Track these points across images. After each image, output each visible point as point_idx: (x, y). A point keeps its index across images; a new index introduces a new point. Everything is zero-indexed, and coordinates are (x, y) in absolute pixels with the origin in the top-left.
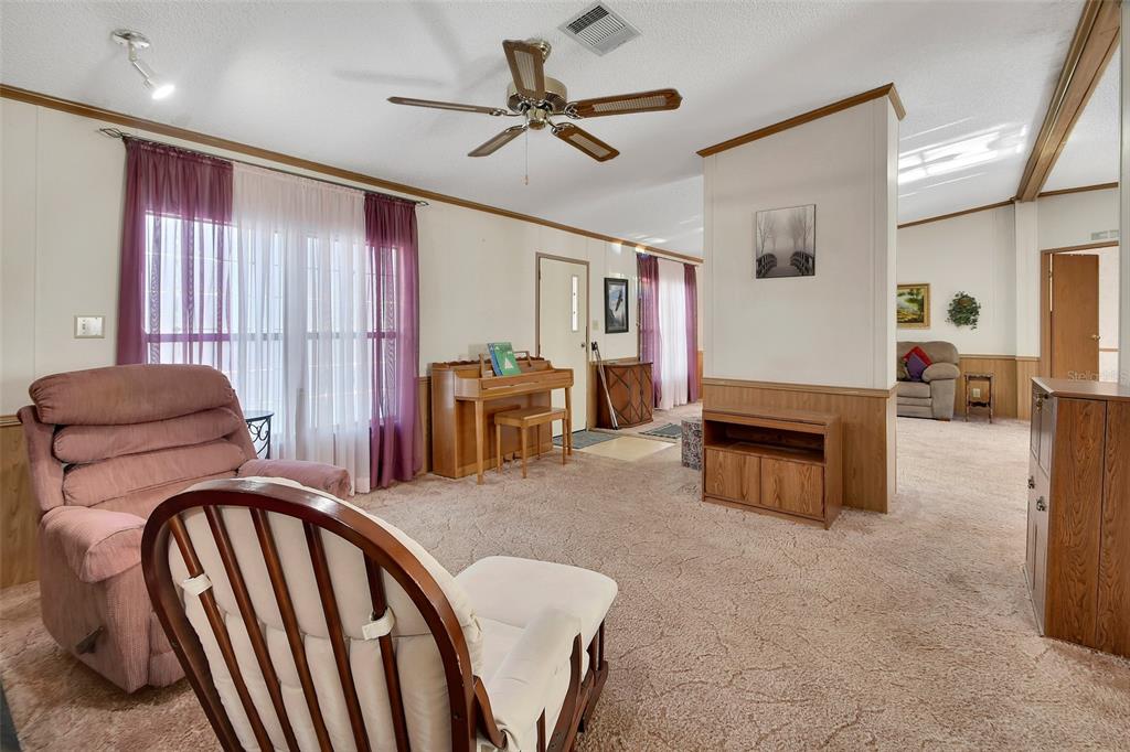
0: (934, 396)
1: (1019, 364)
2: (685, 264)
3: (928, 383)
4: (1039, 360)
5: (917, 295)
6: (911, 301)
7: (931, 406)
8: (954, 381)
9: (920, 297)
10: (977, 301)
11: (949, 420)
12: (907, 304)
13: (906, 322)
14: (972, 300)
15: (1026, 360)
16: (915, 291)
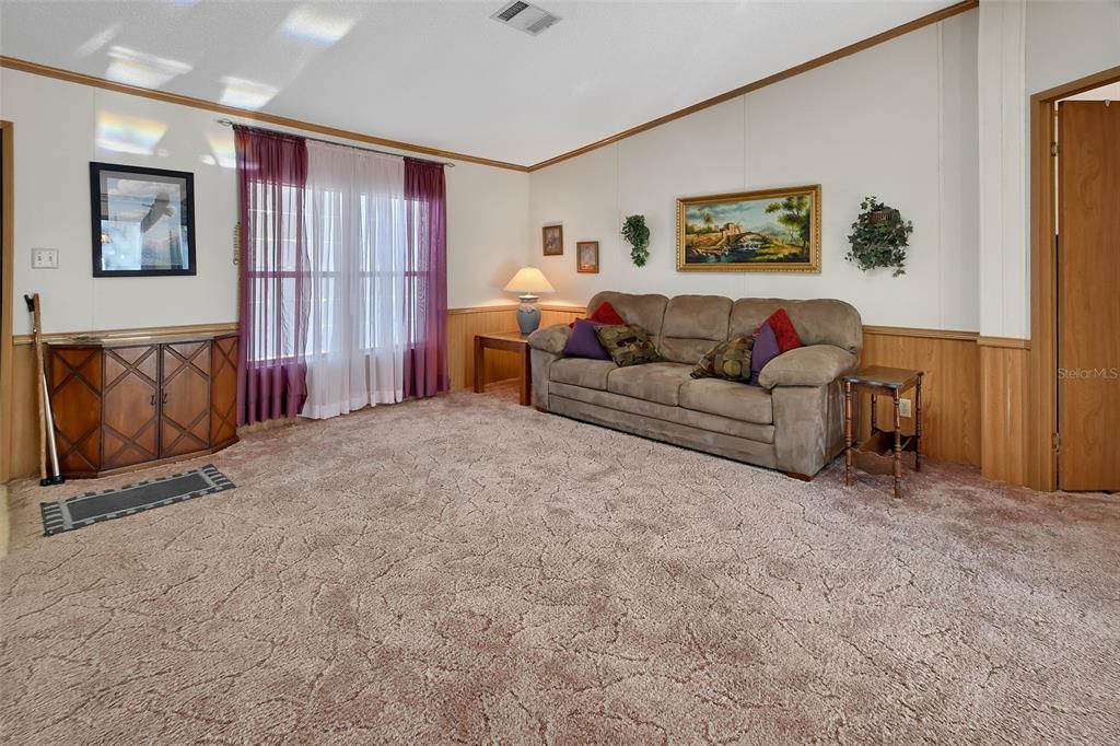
0: (778, 422)
1: (986, 354)
2: (407, 159)
3: (769, 392)
4: (1028, 347)
5: (799, 208)
6: (789, 220)
7: (773, 443)
8: (817, 391)
9: (803, 213)
10: (905, 217)
11: (806, 478)
12: (782, 227)
13: (780, 260)
14: (893, 216)
15: (1002, 346)
16: (795, 202)
